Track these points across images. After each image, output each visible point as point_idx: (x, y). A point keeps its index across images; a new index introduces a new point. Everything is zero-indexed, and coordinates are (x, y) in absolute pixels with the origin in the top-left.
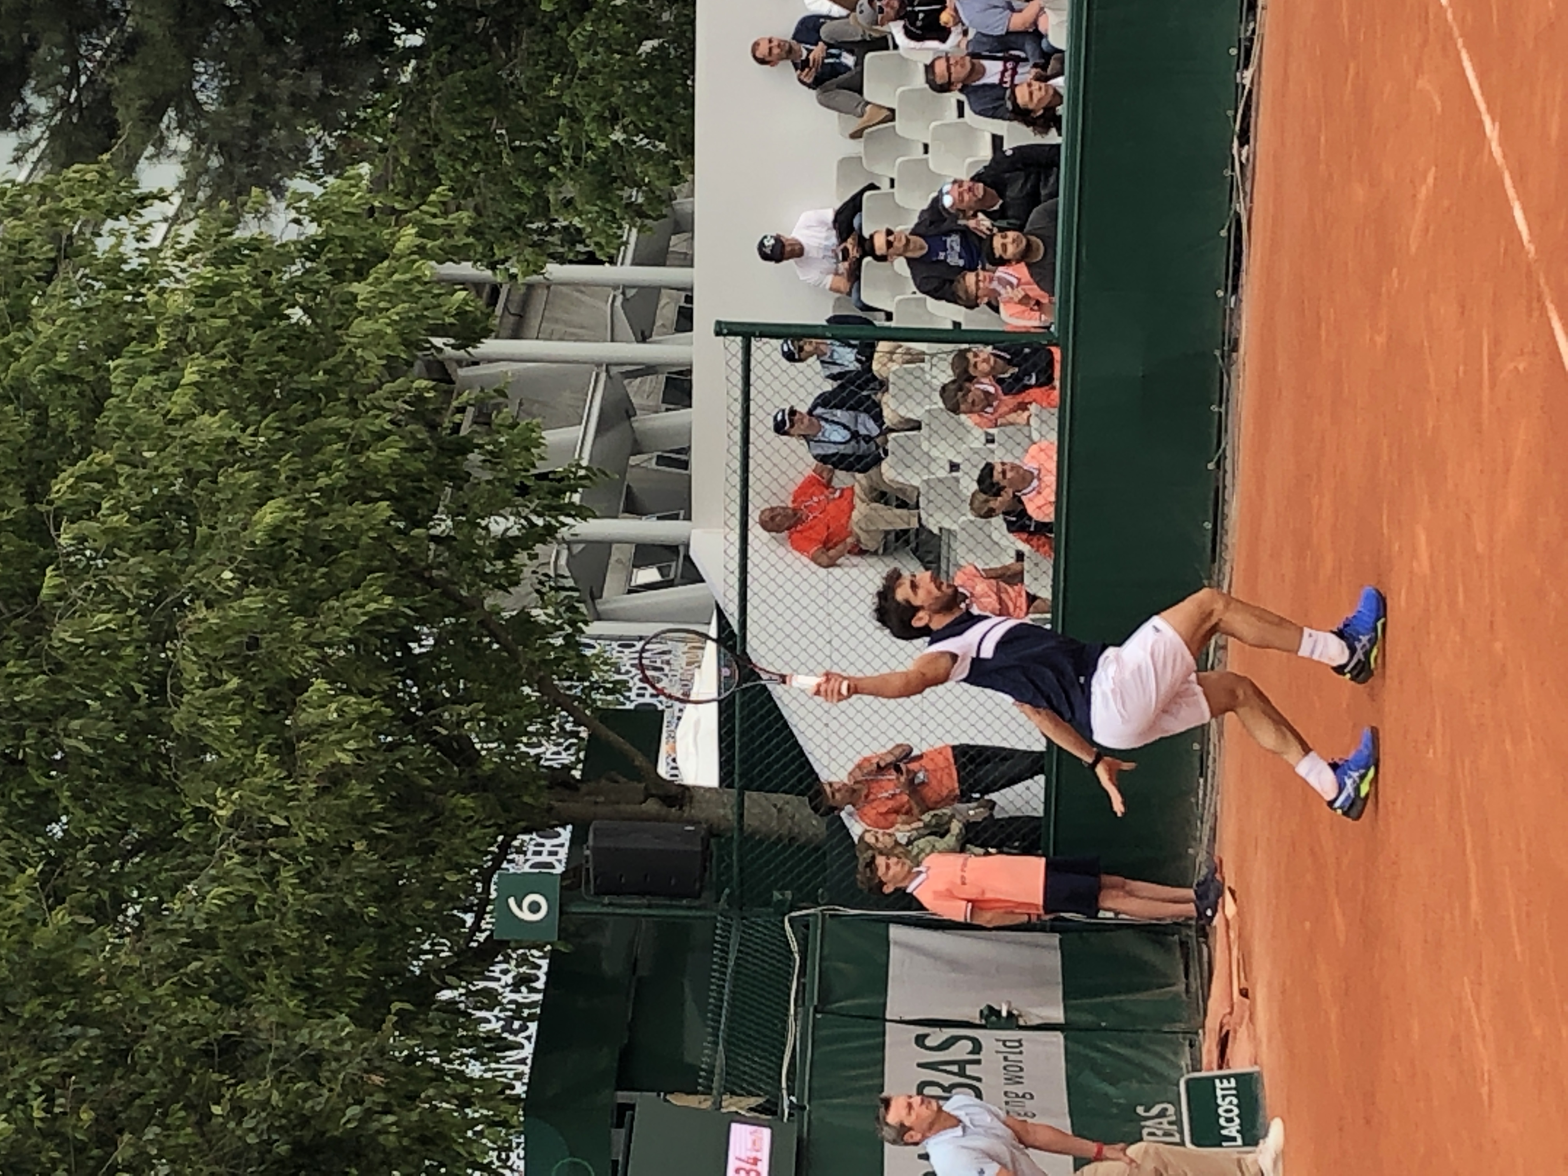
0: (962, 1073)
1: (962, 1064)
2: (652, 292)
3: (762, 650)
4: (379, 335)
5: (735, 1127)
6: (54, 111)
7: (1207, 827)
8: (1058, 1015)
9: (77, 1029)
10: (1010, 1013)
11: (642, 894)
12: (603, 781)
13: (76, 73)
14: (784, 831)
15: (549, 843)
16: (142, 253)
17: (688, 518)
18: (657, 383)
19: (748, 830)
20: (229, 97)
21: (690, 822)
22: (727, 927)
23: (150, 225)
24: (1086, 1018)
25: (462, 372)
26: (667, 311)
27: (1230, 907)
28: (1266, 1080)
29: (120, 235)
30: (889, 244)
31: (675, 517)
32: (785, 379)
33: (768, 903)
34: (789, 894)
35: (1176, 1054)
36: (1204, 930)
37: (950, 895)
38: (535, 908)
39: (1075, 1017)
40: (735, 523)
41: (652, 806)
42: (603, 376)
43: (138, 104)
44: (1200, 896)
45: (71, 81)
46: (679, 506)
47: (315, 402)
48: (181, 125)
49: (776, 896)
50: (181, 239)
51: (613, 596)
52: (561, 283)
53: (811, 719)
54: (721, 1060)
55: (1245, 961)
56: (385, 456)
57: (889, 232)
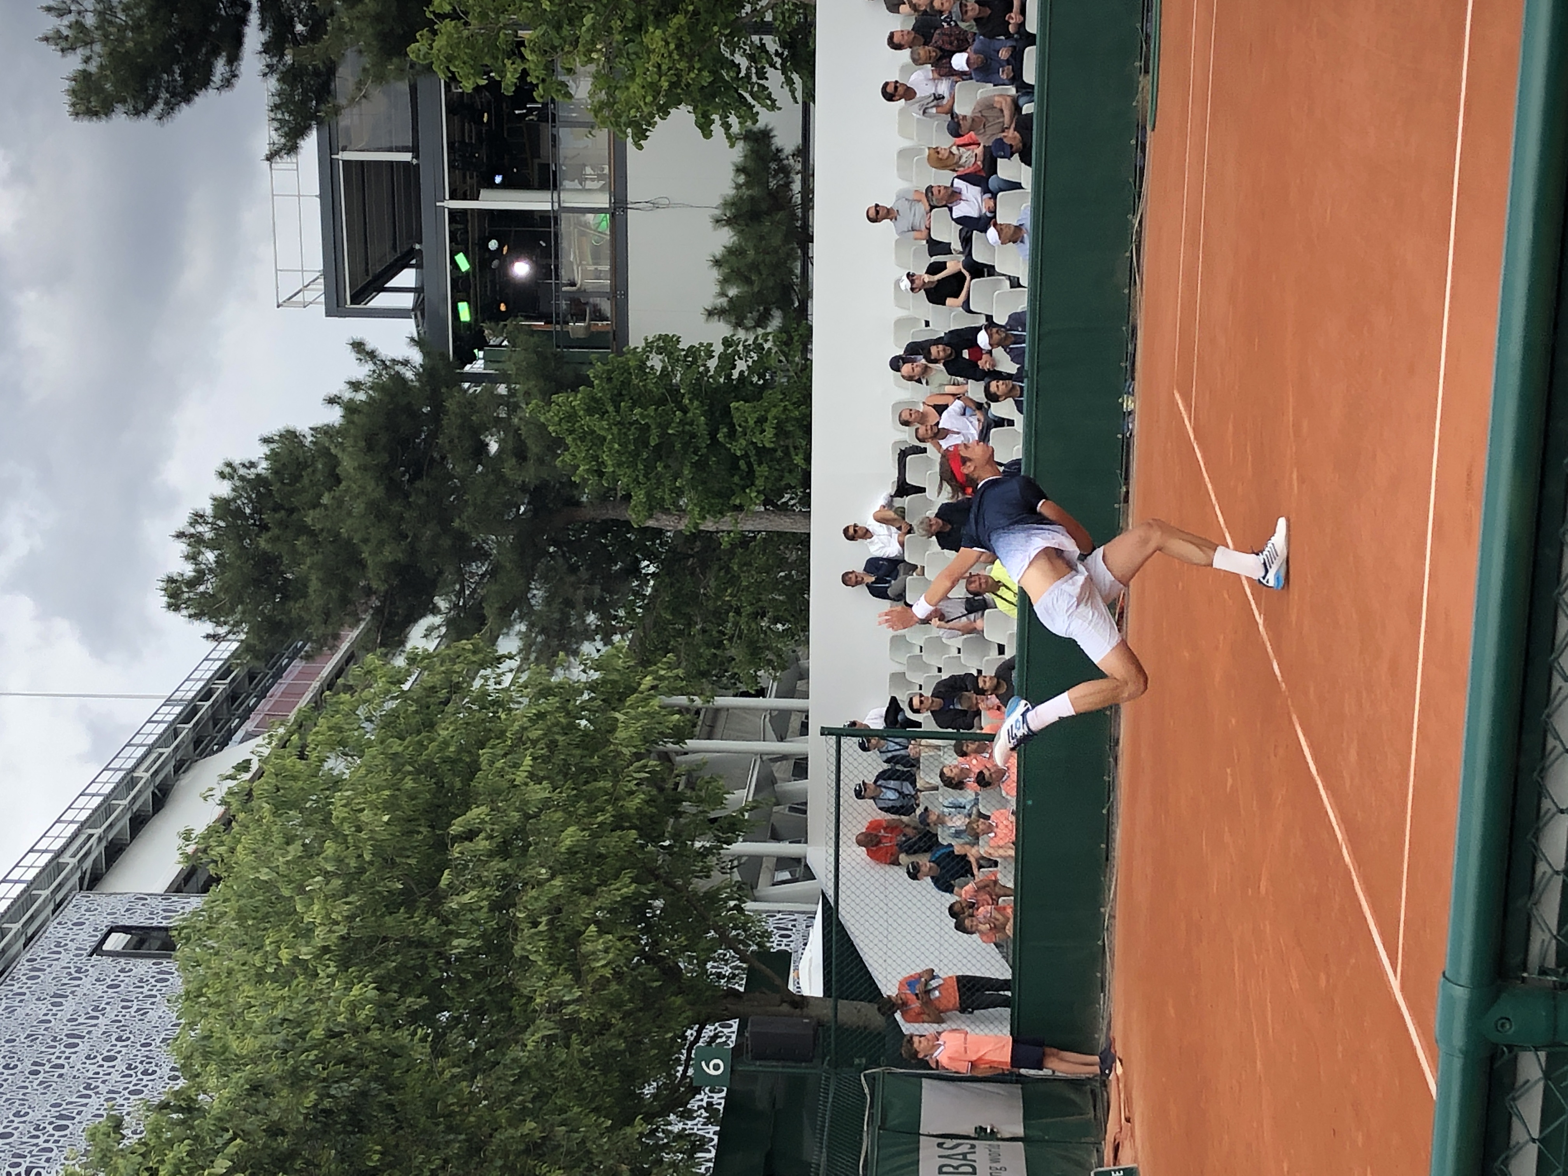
0: (965, 1158)
1: (964, 1155)
2: (786, 713)
3: (848, 917)
4: (630, 739)
6: (450, 609)
7: (1106, 1022)
8: (1020, 1131)
9: (452, 1136)
10: (992, 1130)
11: (778, 1060)
12: (757, 994)
13: (462, 589)
14: (861, 1023)
15: (725, 1030)
16: (498, 690)
17: (806, 842)
18: (789, 765)
19: (840, 1023)
20: (548, 601)
21: (806, 1017)
22: (828, 1078)
23: (503, 673)
24: (1036, 1133)
25: (678, 758)
26: (795, 723)
27: (1119, 1070)
28: (1140, 1169)
29: (486, 678)
30: (921, 702)
31: (799, 842)
32: (860, 760)
33: (852, 1065)
34: (864, 1060)
35: (1089, 1155)
36: (1105, 1085)
37: (957, 1058)
38: (716, 1067)
39: (1030, 1133)
40: (832, 844)
41: (785, 1008)
42: (758, 761)
43: (497, 605)
44: (1103, 1061)
45: (460, 594)
46: (800, 836)
47: (593, 774)
48: (521, 618)
49: (857, 1061)
50: (521, 681)
51: (764, 887)
52: (735, 708)
53: (876, 957)
54: (824, 1159)
55: (1128, 1102)
56: (633, 804)
57: (921, 695)
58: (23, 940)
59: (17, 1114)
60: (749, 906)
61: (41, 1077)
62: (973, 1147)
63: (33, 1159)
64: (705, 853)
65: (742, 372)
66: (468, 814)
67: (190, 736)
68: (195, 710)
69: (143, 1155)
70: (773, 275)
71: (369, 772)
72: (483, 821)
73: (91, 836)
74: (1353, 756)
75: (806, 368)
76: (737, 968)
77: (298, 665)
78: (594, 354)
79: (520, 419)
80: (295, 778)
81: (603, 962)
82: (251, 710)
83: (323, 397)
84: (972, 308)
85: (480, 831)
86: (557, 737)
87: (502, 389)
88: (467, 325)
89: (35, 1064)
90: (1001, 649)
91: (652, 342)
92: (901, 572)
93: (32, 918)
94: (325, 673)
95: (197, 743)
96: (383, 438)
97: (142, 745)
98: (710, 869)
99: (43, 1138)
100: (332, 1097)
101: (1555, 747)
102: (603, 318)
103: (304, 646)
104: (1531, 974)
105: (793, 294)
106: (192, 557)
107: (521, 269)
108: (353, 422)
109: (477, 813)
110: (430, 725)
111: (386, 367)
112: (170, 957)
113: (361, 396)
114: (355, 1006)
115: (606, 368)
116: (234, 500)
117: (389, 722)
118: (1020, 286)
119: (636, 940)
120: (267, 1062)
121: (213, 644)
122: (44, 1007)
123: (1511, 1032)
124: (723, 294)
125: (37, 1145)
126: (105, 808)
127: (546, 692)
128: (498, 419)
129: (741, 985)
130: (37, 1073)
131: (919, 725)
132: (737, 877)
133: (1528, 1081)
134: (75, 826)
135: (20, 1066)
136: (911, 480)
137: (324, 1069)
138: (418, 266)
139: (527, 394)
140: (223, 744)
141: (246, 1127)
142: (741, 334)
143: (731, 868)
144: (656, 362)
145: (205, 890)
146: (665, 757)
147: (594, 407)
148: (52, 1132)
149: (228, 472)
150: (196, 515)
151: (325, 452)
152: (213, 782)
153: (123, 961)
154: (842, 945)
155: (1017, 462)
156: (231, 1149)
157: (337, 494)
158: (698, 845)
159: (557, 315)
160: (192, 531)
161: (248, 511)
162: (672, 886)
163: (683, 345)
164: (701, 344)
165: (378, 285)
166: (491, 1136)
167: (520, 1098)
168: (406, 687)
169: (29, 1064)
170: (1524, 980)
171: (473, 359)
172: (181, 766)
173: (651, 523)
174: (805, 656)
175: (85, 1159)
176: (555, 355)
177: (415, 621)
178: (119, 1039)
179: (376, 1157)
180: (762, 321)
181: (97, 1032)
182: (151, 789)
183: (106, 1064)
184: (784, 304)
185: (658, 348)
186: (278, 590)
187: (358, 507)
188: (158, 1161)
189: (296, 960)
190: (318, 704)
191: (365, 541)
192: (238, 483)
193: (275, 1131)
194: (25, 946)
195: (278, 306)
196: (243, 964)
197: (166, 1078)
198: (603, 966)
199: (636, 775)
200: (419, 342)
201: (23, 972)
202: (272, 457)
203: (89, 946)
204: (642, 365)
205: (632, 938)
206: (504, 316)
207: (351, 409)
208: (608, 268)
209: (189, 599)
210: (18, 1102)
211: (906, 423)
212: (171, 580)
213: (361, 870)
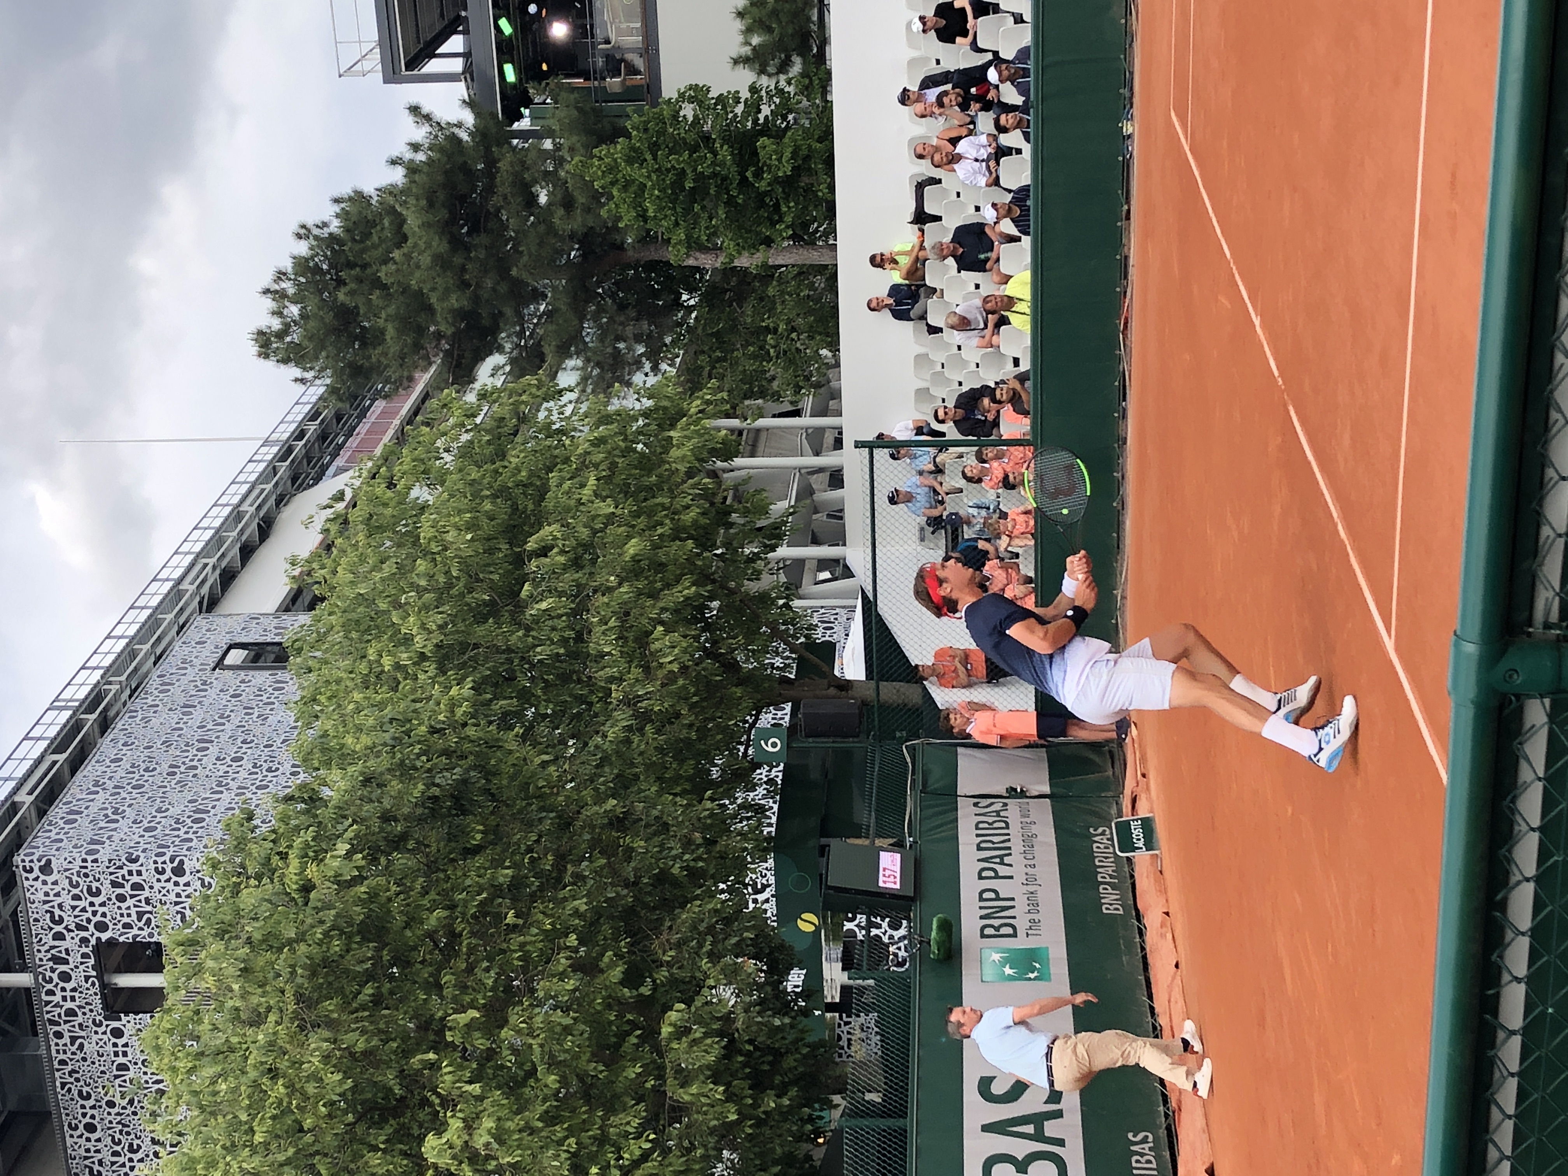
0: (999, 816)
1: (998, 813)
2: (820, 431)
4: (684, 456)
5: (881, 853)
6: (513, 349)
8: (1046, 789)
9: (544, 814)
10: (1022, 790)
11: (829, 736)
12: (806, 680)
13: (523, 331)
14: (900, 701)
15: (780, 713)
16: (561, 420)
17: (844, 545)
18: (825, 477)
19: (882, 701)
20: (601, 339)
21: (852, 699)
22: (874, 751)
23: (565, 405)
24: (1061, 791)
25: (726, 475)
26: (829, 438)
28: (1157, 819)
29: (550, 410)
30: (946, 413)
31: (838, 545)
32: (891, 468)
33: (894, 738)
34: (904, 733)
35: (1109, 807)
37: (989, 732)
38: (774, 745)
39: (1055, 790)
40: (869, 544)
41: (832, 691)
42: (798, 474)
43: (555, 343)
44: (1119, 726)
45: (521, 334)
46: (840, 539)
47: (651, 491)
48: (578, 354)
49: (898, 734)
50: (581, 411)
51: (807, 587)
52: (774, 428)
53: (912, 643)
54: (873, 820)
55: (1143, 759)
56: (689, 517)
57: (945, 407)
58: (153, 659)
59: (159, 811)
60: (796, 603)
61: (178, 777)
62: (1005, 805)
63: (176, 849)
64: (756, 557)
65: (767, 117)
66: (541, 532)
67: (288, 474)
68: (290, 450)
69: (274, 841)
70: (793, 23)
71: (452, 496)
72: (555, 538)
73: (206, 565)
74: (1346, 441)
75: (827, 109)
76: (788, 658)
77: (380, 405)
78: (629, 107)
79: (567, 172)
80: (385, 505)
81: (670, 658)
82: (340, 447)
83: (385, 159)
84: (980, 45)
85: (552, 548)
86: (617, 460)
87: (548, 144)
88: (514, 86)
89: (171, 766)
90: (1016, 362)
91: (685, 92)
92: (922, 296)
93: (159, 639)
94: (404, 411)
95: (294, 479)
96: (441, 196)
97: (245, 482)
98: (760, 573)
99: (183, 830)
100: (438, 785)
101: (1557, 420)
102: (637, 72)
103: (383, 387)
104: (1537, 629)
105: (812, 41)
106: (278, 313)
107: (559, 30)
108: (415, 182)
109: (550, 531)
110: (502, 455)
111: (442, 128)
112: (285, 668)
113: (421, 157)
114: (454, 704)
115: (643, 119)
116: (312, 258)
117: (466, 453)
118: (1023, 21)
119: (697, 638)
120: (378, 757)
121: (303, 388)
122: (175, 716)
123: (1519, 682)
124: (747, 43)
125: (178, 836)
126: (217, 540)
127: (605, 419)
128: (547, 173)
129: (791, 673)
130: (174, 774)
131: (943, 434)
132: (783, 579)
133: (1533, 726)
134: (192, 557)
135: (159, 769)
136: (929, 209)
137: (428, 761)
138: (465, 32)
139: (572, 149)
140: (318, 479)
141: (363, 814)
142: (764, 81)
143: (778, 569)
144: (688, 111)
145: (311, 607)
146: (714, 474)
147: (634, 157)
148: (191, 824)
149: (303, 233)
150: (280, 272)
151: (392, 211)
152: (313, 510)
153: (243, 673)
154: (882, 633)
155: (1025, 190)
156: (350, 834)
157: (405, 250)
158: (747, 551)
159: (595, 72)
160: (277, 287)
161: (325, 267)
162: (728, 589)
163: (713, 94)
164: (729, 92)
165: (429, 51)
166: (579, 812)
167: (602, 779)
168: (478, 420)
169: (166, 766)
170: (1529, 634)
171: (520, 117)
172: (281, 500)
173: (691, 262)
174: (836, 377)
175: (222, 847)
176: (594, 109)
177: (483, 359)
178: (244, 742)
179: (479, 836)
180: (783, 68)
181: (224, 737)
182: (257, 520)
183: (235, 764)
184: (803, 50)
185: (690, 97)
186: (356, 338)
187: (426, 260)
188: (287, 847)
189: (397, 666)
190: (401, 438)
191: (433, 289)
192: (314, 243)
193: (387, 817)
194: (155, 664)
195: (340, 76)
196: (351, 672)
197: (288, 774)
198: (670, 663)
199: (691, 491)
200: (470, 104)
201: (155, 686)
202: (343, 215)
203: (212, 661)
204: (675, 116)
205: (694, 637)
206: (545, 76)
207: (412, 169)
208: (639, 25)
209: (278, 348)
210: (159, 800)
211: (920, 157)
212: (260, 333)
213: (449, 586)
